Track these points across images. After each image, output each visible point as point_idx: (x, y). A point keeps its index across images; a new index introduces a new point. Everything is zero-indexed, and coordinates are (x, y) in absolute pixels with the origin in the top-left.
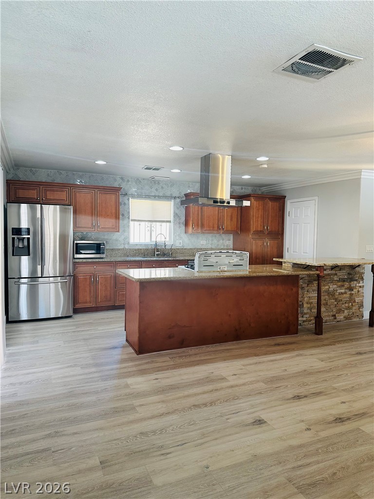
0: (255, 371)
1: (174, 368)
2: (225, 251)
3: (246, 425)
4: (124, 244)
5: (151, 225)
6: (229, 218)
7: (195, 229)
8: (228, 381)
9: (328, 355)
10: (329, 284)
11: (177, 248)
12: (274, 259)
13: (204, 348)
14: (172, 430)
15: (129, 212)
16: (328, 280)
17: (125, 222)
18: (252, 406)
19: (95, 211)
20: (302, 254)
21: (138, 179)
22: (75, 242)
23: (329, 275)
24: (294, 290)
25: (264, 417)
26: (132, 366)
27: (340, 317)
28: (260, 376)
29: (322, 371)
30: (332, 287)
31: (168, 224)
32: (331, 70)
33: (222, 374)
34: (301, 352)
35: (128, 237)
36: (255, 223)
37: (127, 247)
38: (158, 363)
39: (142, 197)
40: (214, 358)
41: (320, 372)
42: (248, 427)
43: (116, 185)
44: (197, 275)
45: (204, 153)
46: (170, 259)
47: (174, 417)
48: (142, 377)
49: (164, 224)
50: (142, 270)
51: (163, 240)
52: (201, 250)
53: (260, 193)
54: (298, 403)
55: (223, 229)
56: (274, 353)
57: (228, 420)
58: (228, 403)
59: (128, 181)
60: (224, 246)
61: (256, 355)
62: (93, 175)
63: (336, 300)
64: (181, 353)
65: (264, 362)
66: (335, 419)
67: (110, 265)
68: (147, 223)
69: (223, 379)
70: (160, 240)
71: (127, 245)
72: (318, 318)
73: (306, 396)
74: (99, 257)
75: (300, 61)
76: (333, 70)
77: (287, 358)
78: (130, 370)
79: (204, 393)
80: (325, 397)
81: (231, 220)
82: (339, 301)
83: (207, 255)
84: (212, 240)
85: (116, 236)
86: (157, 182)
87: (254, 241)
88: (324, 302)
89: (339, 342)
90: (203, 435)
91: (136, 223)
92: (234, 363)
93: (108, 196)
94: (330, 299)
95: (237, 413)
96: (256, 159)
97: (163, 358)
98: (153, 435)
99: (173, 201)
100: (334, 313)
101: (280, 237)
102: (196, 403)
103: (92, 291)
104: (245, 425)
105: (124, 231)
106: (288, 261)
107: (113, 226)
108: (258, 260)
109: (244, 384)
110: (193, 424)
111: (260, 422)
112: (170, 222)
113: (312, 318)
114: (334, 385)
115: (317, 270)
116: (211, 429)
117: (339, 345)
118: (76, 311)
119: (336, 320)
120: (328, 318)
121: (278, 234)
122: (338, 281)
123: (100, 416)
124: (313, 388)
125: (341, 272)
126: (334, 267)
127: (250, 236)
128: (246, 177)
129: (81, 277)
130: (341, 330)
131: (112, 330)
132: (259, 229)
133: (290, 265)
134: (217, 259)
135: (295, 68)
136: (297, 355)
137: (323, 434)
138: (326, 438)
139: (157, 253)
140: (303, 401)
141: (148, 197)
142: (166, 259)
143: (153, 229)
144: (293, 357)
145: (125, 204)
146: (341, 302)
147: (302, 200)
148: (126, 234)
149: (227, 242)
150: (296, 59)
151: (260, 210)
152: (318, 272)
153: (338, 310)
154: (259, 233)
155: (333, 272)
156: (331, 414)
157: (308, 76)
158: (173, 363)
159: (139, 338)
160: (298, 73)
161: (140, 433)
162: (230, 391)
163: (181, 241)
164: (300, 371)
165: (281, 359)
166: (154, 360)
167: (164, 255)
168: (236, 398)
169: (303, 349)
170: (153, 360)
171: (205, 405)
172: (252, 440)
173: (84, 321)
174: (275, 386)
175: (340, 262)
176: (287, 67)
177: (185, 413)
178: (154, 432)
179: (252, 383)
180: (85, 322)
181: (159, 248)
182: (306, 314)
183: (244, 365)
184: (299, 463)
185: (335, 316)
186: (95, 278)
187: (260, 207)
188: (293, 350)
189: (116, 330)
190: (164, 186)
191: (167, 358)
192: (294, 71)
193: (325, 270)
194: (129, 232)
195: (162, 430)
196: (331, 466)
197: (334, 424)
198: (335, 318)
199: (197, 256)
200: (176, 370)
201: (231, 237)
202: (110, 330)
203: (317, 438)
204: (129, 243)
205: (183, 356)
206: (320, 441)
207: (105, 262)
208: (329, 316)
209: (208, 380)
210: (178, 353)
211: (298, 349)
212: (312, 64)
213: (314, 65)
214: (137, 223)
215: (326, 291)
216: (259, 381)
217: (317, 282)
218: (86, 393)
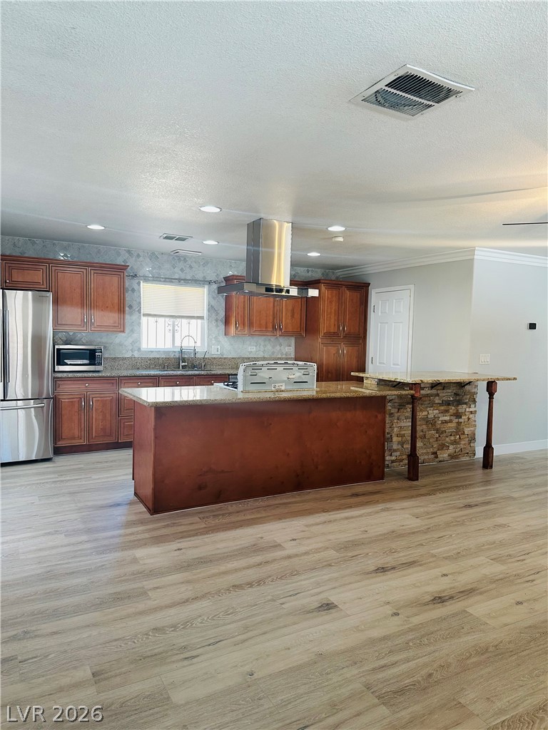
0: (323, 534)
1: (207, 533)
2: (283, 362)
3: (309, 612)
4: (132, 351)
5: (174, 322)
6: (289, 314)
7: (239, 329)
8: (283, 549)
9: (426, 509)
10: (428, 409)
11: (214, 356)
12: (352, 374)
13: (251, 503)
14: (201, 623)
15: (140, 303)
16: (426, 403)
17: (134, 317)
18: (318, 584)
19: (86, 301)
20: (392, 366)
21: (153, 253)
22: (57, 347)
23: (427, 395)
24: (380, 417)
25: (333, 599)
26: (143, 532)
27: (444, 455)
28: (330, 540)
29: (417, 532)
30: (432, 413)
31: (199, 321)
32: (430, 103)
33: (275, 539)
34: (388, 505)
35: (138, 341)
36: (327, 322)
37: (136, 355)
38: (183, 527)
39: (160, 281)
40: (265, 517)
41: (414, 533)
42: (311, 615)
43: (120, 261)
44: (241, 396)
45: (252, 217)
46: (203, 373)
47: (205, 604)
48: (158, 547)
49: (193, 321)
50: (160, 390)
51: (192, 344)
52: (249, 359)
53: (333, 278)
54: (381, 577)
55: (281, 329)
56: (350, 507)
57: (283, 606)
58: (283, 581)
59: (138, 256)
60: (282, 354)
61: (325, 511)
62: (84, 247)
63: (437, 431)
64: (218, 510)
65: (335, 520)
66: (432, 598)
67: (112, 381)
68: (167, 319)
69: (277, 546)
70: (188, 344)
71: (136, 352)
72: (413, 457)
73: (393, 568)
74: (94, 370)
75: (387, 88)
76: (433, 104)
77: (369, 514)
78: (139, 537)
79: (248, 568)
80: (420, 568)
81: (293, 316)
82: (442, 433)
83: (256, 368)
84: (265, 346)
85: (120, 337)
86: (182, 259)
87: (325, 348)
88: (421, 433)
89: (442, 490)
90: (247, 629)
91: (150, 318)
92: (294, 522)
93: (107, 278)
94: (429, 430)
95: (296, 594)
96: (327, 229)
97: (190, 518)
98: (172, 631)
99: (206, 287)
100: (435, 450)
101: (361, 341)
102: (237, 583)
103: (83, 421)
104: (307, 612)
105: (132, 331)
106: (372, 375)
107: (115, 323)
108: (330, 375)
109: (306, 553)
110: (232, 613)
111: (328, 607)
112: (201, 318)
113: (404, 457)
114: (431, 552)
115: (411, 389)
116: (259, 619)
117: (441, 495)
118: (58, 451)
119: (437, 460)
120: (426, 457)
121: (359, 337)
122: (441, 404)
123: (93, 606)
124: (403, 556)
125: (445, 391)
126: (435, 385)
127: (320, 340)
128: (314, 254)
129: (65, 400)
130: (444, 473)
131: (113, 479)
132: (332, 331)
133: (374, 382)
134: (271, 373)
135: (381, 99)
136: (383, 510)
137: (416, 620)
138: (420, 626)
139: (183, 364)
140: (390, 575)
141: (169, 280)
142: (197, 372)
143: (176, 328)
144: (377, 512)
145: (133, 290)
146: (445, 435)
147: (392, 289)
148: (135, 335)
149: (287, 348)
150: (382, 86)
151: (334, 304)
152: (412, 392)
153: (440, 445)
154: (332, 336)
155: (434, 391)
156: (427, 592)
157: (399, 110)
158: (205, 526)
159: (154, 489)
160: (384, 106)
161: (154, 629)
162: (286, 563)
163: (219, 347)
164: (386, 532)
165: (361, 516)
166: (177, 521)
167: (193, 367)
168: (294, 573)
169: (391, 500)
170: (175, 522)
171: (250, 585)
172: (316, 633)
173: (70, 465)
174: (350, 554)
175: (443, 379)
176: (369, 97)
177: (220, 598)
178: (174, 627)
179: (318, 551)
180: (72, 467)
181: (186, 356)
182: (395, 451)
183: (307, 526)
184: (382, 662)
185: (436, 453)
186: (87, 402)
187: (334, 299)
188: (377, 502)
189: (119, 478)
190: (194, 265)
191: (196, 519)
192: (379, 103)
193: (423, 389)
194: (140, 333)
195: (187, 624)
196: (426, 665)
197: (431, 606)
198: (437, 457)
199: (242, 368)
200: (208, 536)
201: (293, 341)
202: (109, 480)
203: (407, 627)
204: (140, 349)
205: (220, 515)
206: (411, 630)
207: (103, 377)
208: (427, 454)
209: (255, 549)
210: (213, 511)
211: (384, 501)
212: (404, 94)
213: (406, 95)
214: (152, 320)
215: (423, 419)
216: (328, 548)
217: (411, 406)
218: (73, 573)
